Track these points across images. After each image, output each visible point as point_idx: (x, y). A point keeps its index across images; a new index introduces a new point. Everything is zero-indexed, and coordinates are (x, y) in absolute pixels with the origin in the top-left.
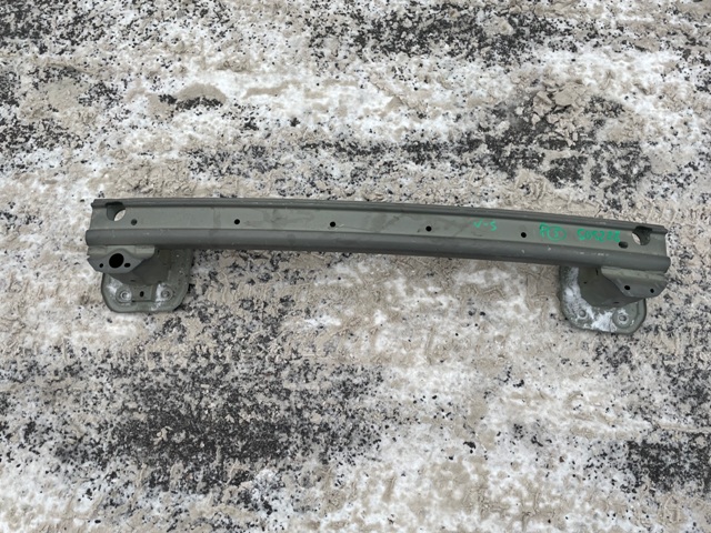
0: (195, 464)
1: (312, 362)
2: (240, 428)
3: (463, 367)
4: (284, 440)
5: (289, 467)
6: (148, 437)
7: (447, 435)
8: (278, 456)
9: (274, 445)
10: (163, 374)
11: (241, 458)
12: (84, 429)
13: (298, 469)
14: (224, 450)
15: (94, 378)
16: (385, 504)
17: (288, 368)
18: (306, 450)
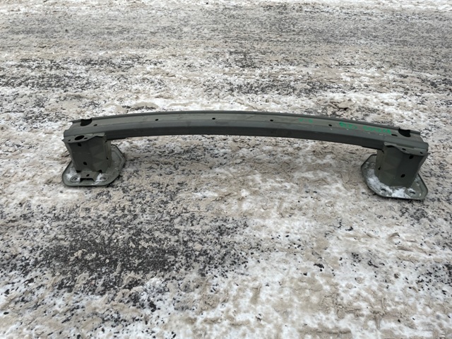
0: (99, 274)
1: (197, 215)
2: (139, 252)
3: (306, 219)
4: (172, 260)
5: (174, 278)
6: (67, 256)
7: (299, 259)
8: (166, 270)
9: (164, 262)
10: (90, 220)
11: (136, 270)
12: (20, 250)
13: (181, 279)
14: (123, 265)
15: (39, 221)
16: (253, 306)
17: (179, 218)
18: (188, 267)
